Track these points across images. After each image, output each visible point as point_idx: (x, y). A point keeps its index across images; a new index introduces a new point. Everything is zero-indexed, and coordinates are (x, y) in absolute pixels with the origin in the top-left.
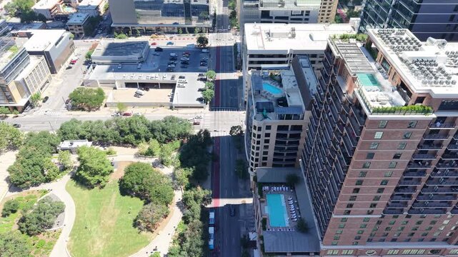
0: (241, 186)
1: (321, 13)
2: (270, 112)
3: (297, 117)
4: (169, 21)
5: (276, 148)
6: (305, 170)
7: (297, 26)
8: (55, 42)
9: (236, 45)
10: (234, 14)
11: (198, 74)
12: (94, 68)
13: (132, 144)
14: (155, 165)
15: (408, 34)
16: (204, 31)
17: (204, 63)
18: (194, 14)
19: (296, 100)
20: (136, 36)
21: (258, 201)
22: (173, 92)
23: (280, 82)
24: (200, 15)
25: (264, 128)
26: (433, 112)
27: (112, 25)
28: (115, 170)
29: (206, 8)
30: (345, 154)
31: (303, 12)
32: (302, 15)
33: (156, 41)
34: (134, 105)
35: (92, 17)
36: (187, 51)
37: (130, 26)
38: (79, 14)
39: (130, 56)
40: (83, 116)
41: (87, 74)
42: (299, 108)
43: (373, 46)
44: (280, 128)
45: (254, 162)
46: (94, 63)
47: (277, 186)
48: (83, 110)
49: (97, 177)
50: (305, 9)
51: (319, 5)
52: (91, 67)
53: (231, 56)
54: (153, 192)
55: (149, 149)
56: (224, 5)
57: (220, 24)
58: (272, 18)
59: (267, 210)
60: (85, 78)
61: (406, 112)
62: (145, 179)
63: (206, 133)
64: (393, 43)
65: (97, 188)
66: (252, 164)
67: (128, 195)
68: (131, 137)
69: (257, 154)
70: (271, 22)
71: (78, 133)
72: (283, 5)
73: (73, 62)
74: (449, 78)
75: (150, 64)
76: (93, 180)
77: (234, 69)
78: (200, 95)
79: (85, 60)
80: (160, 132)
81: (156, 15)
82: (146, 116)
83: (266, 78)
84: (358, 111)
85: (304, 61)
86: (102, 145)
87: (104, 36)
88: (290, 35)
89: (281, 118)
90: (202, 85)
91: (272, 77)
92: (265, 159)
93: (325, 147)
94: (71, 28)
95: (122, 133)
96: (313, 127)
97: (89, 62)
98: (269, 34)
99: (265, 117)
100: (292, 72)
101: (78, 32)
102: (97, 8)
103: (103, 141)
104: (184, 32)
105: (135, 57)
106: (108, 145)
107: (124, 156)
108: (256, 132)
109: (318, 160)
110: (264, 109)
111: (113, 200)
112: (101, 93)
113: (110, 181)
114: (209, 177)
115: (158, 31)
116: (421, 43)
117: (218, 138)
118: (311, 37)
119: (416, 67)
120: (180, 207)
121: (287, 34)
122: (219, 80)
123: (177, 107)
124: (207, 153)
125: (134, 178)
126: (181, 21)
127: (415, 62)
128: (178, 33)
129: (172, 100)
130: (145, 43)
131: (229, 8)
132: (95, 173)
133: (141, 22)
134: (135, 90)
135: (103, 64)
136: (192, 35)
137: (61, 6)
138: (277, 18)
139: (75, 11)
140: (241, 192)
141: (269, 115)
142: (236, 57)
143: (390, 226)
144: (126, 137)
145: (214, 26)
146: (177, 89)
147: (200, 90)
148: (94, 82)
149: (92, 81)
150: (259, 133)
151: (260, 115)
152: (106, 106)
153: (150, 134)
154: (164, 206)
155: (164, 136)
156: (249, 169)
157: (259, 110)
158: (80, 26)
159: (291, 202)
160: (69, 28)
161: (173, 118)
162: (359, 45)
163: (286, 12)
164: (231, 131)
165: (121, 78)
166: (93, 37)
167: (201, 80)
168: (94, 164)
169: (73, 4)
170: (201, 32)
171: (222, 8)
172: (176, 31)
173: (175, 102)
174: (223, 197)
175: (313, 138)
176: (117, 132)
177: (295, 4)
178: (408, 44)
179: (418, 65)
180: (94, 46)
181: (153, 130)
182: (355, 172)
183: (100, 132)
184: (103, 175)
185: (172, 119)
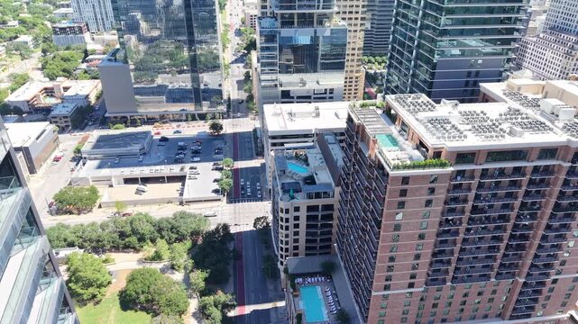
0: (271, 287)
1: (347, 92)
2: (297, 192)
3: (326, 195)
4: (175, 108)
5: (307, 234)
6: (341, 253)
7: (321, 105)
8: (37, 136)
9: (255, 130)
10: (251, 98)
11: (212, 163)
12: (84, 164)
13: (134, 248)
14: (163, 271)
15: (424, 98)
16: (217, 116)
17: (220, 151)
18: (205, 100)
19: (324, 177)
20: (136, 126)
21: (291, 296)
22: (183, 185)
23: (306, 161)
24: (213, 100)
25: (291, 210)
26: (451, 165)
27: (107, 115)
28: (114, 281)
29: (219, 93)
30: (375, 219)
31: (326, 90)
32: (325, 93)
33: (160, 130)
34: (135, 203)
35: (81, 107)
36: (197, 140)
37: (128, 115)
38: (66, 105)
39: (129, 148)
40: (72, 220)
41: (75, 173)
42: (329, 185)
43: (393, 112)
44: (310, 208)
45: (284, 253)
46: (85, 158)
47: (311, 277)
48: (71, 213)
49: (91, 290)
50: (329, 87)
51: (343, 82)
52: (81, 163)
53: (251, 141)
54: (163, 302)
55: (156, 252)
56: (239, 89)
57: (235, 108)
58: (293, 97)
59: (301, 305)
60: (73, 176)
61: (424, 166)
62: (152, 287)
63: (226, 227)
64: (409, 106)
65: (90, 305)
66: (282, 257)
67: (131, 309)
68: (134, 239)
69: (287, 243)
70: (292, 102)
71: (65, 240)
72: (304, 84)
73: (57, 160)
74: (462, 133)
75: (153, 155)
76: (87, 293)
77: (254, 155)
78: (216, 186)
79: (73, 155)
80: (169, 231)
81: (159, 102)
82: (151, 214)
83: (291, 158)
84: (381, 172)
85: (330, 138)
86: (97, 253)
87: (95, 128)
88: (314, 115)
89: (310, 197)
90: (218, 175)
91: (297, 157)
92: (296, 248)
93: (357, 219)
94: (56, 120)
95: (122, 235)
96: (343, 202)
97: (78, 158)
98: (291, 114)
99: (293, 198)
100: (318, 150)
101: (64, 125)
102: (87, 97)
103: (98, 247)
104: (194, 119)
105: (136, 148)
106: (104, 251)
107: (123, 264)
108: (283, 215)
109: (352, 237)
110: (291, 190)
111: (112, 318)
112: (94, 191)
113: (108, 294)
114: (231, 279)
115: (163, 119)
116: (435, 105)
117: (240, 234)
118: (336, 115)
119: (430, 126)
120: (196, 318)
121: (310, 113)
122: (237, 169)
123: (189, 202)
124: (227, 250)
125: (139, 285)
126: (190, 107)
127: (429, 122)
128: (186, 120)
129: (181, 194)
130: (146, 134)
131: (245, 91)
132: (89, 284)
133: (141, 110)
134: (136, 186)
135: (96, 159)
136: (202, 122)
137: (42, 97)
138: (298, 97)
139: (59, 101)
140: (271, 294)
141: (296, 195)
142: (256, 143)
143: (436, 302)
144: (127, 240)
145: (228, 111)
146: (187, 181)
147: (216, 181)
148: (85, 179)
149: (82, 178)
150: (287, 216)
151: (287, 196)
152: (100, 207)
153: (156, 234)
154: (177, 317)
155: (175, 236)
156: (279, 263)
157: (285, 191)
158: (67, 117)
159: (329, 293)
160: (53, 120)
161: (184, 213)
162: (380, 112)
163: (308, 91)
164: (255, 224)
165: (119, 174)
166: (82, 129)
167: (217, 169)
168: (87, 274)
169: (56, 94)
170: (214, 118)
171: (236, 91)
172: (184, 118)
173: (186, 196)
174: (249, 304)
175: (345, 214)
176: (116, 236)
177: (318, 83)
178: (424, 107)
179: (432, 124)
180: (85, 139)
181: (160, 230)
182: (387, 236)
183: (94, 236)
184: (100, 286)
185: (183, 215)
